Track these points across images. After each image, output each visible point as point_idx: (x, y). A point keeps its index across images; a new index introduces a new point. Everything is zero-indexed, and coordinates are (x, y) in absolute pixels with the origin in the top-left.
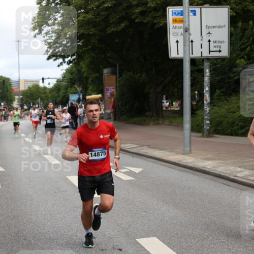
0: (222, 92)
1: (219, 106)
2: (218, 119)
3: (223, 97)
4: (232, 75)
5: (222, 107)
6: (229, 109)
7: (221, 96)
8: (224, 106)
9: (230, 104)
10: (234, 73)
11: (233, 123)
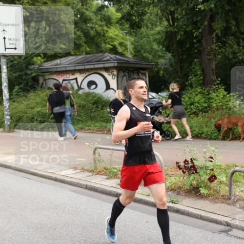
0: (20, 88)
1: (18, 102)
2: (18, 115)
3: (22, 94)
4: (29, 72)
5: (22, 103)
6: (28, 104)
7: (20, 92)
8: (23, 102)
9: (29, 100)
10: (30, 70)
11: (33, 118)
